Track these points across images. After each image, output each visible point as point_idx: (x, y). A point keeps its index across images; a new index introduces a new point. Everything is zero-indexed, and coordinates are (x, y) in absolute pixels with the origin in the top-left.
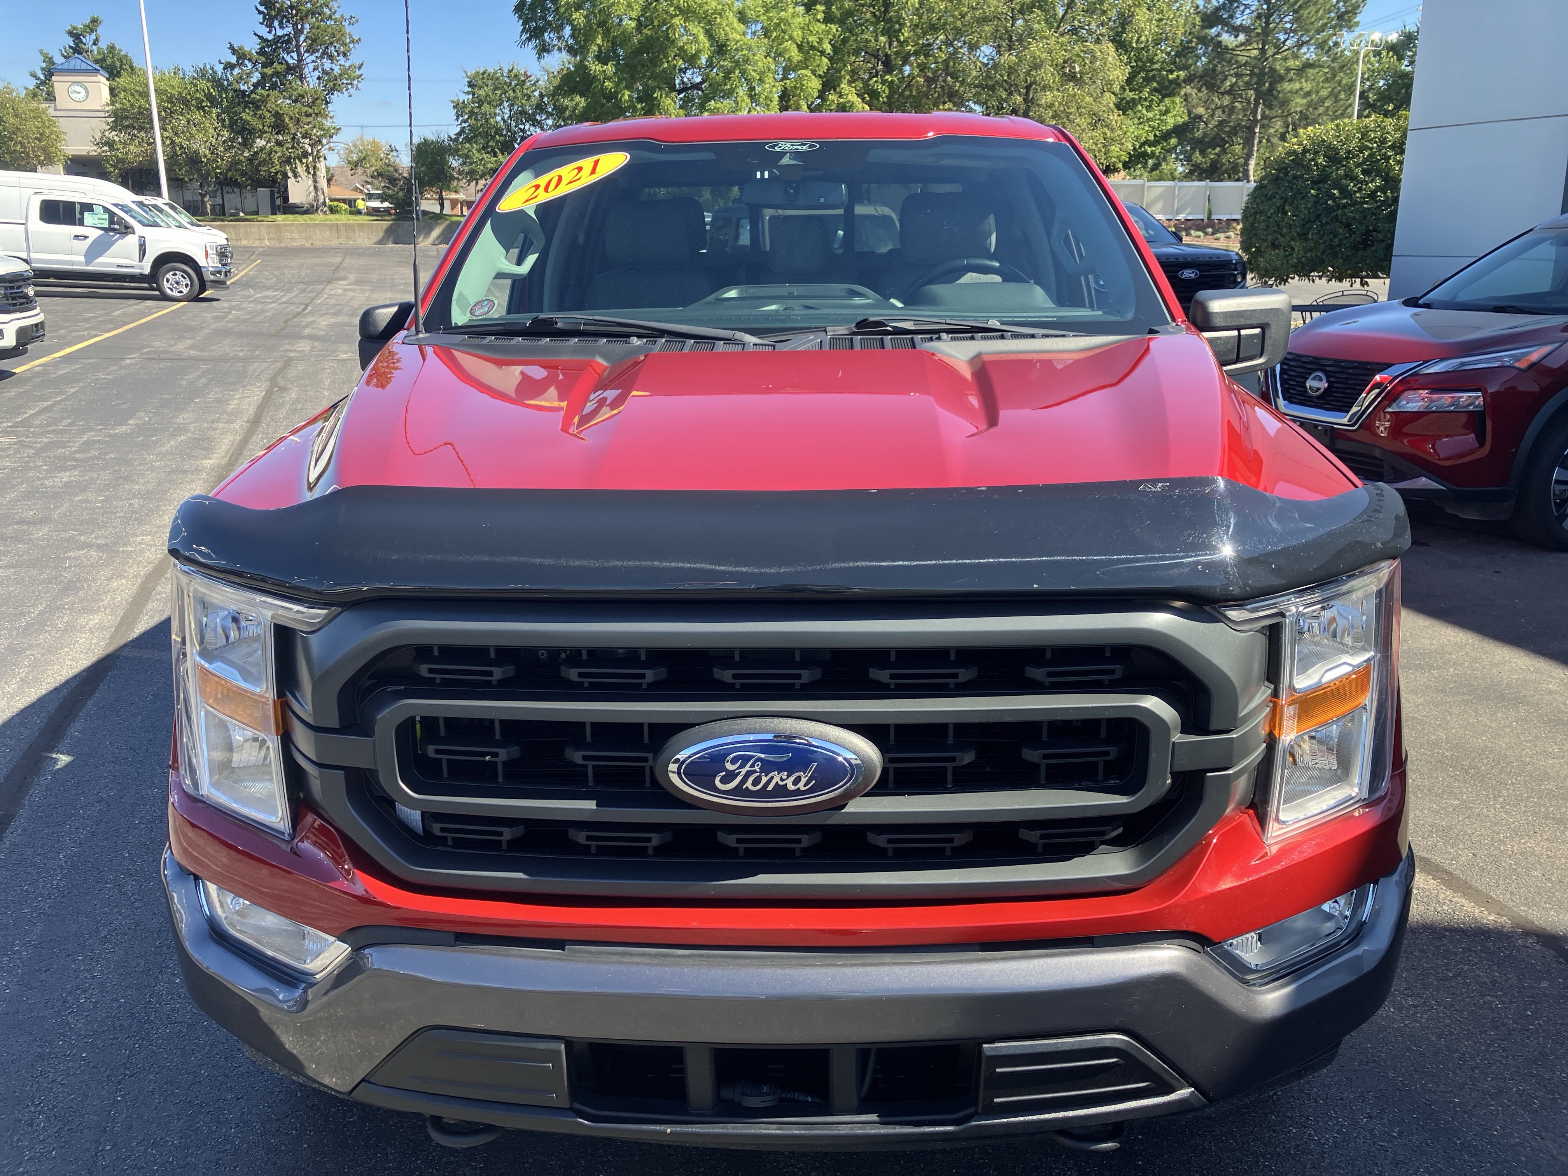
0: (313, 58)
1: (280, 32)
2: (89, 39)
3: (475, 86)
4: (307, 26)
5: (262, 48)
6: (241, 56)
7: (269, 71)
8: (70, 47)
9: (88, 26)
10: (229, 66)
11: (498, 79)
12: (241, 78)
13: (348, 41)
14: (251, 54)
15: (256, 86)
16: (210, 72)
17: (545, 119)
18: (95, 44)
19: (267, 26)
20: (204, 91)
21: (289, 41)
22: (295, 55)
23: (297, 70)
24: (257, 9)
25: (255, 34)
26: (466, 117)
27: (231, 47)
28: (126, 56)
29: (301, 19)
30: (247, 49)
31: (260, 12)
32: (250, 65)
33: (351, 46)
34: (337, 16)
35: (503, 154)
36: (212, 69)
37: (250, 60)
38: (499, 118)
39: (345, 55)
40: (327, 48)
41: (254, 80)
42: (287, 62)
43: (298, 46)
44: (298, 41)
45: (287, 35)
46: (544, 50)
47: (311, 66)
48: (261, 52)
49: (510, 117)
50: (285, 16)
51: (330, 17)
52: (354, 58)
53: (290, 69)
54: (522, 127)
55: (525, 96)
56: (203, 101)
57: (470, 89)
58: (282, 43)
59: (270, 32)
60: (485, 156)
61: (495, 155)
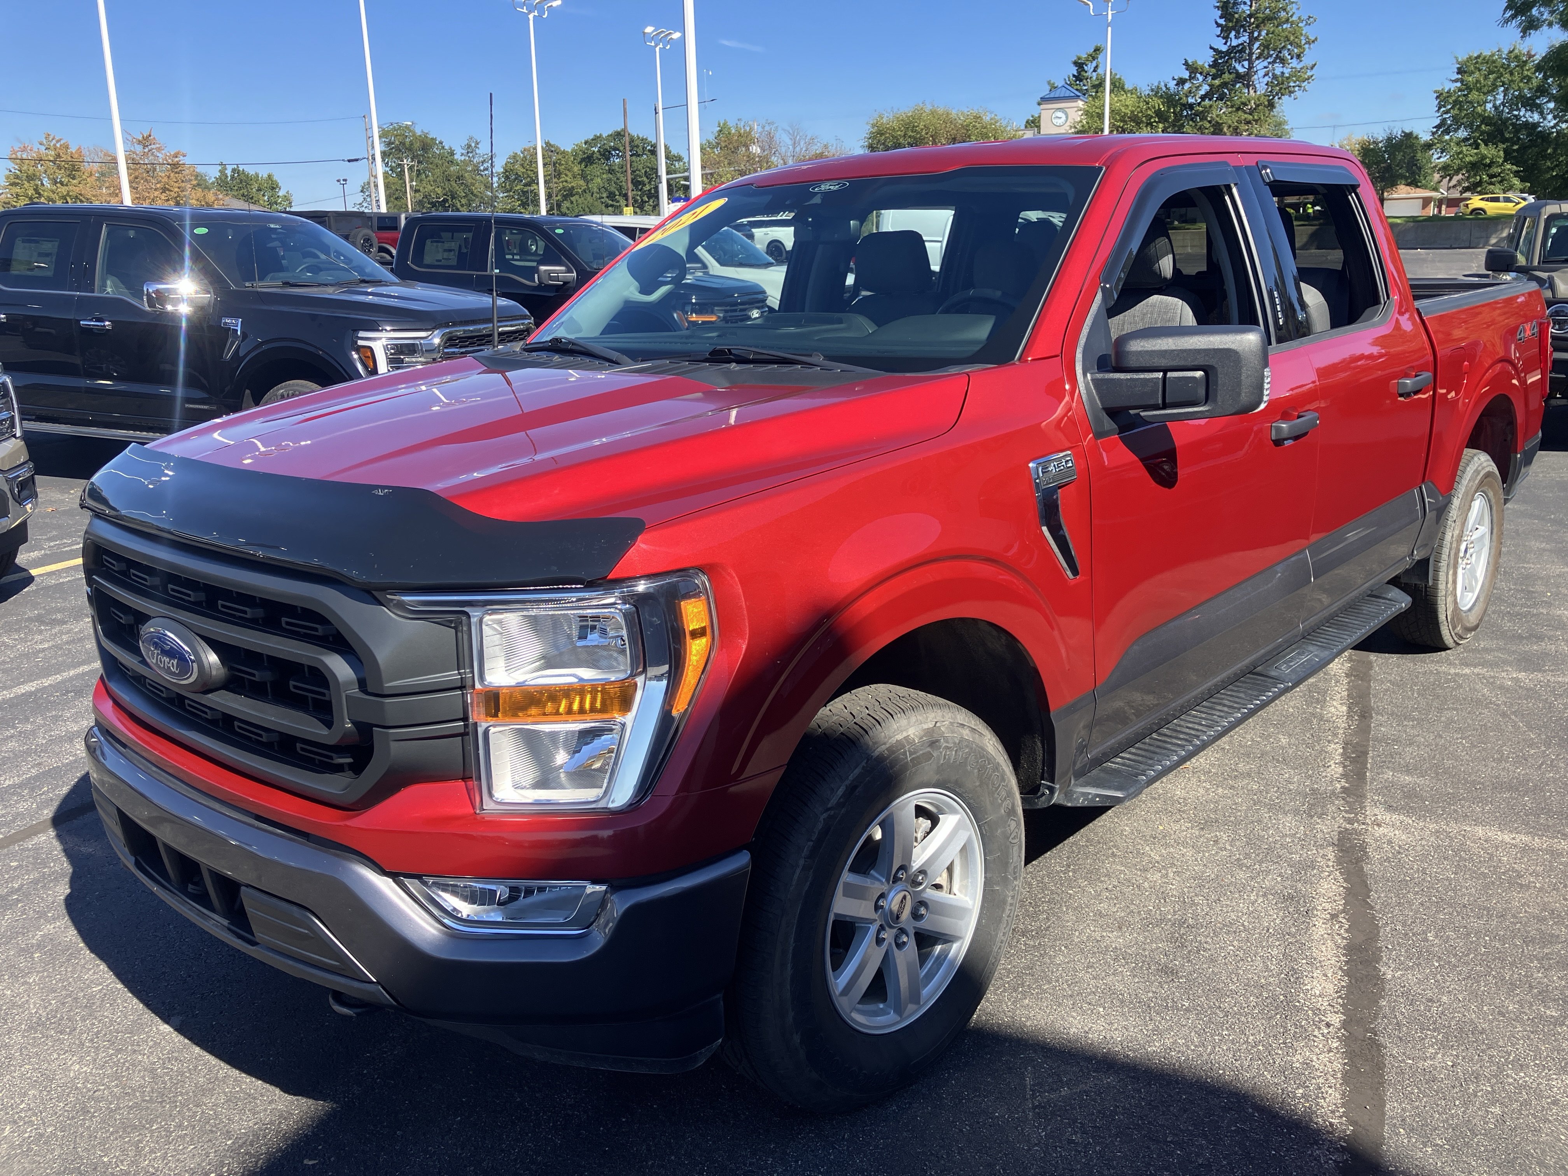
0: (1265, 63)
1: (1235, 43)
2: (1090, 68)
3: (1465, 72)
4: (1264, 33)
5: (1215, 61)
6: (1193, 69)
7: (1217, 82)
8: (1074, 76)
9: (1091, 55)
10: (1181, 82)
11: (1494, 62)
12: (1190, 92)
13: (1303, 42)
14: (1202, 67)
15: (1203, 98)
16: (1164, 89)
17: (1547, 102)
18: (1094, 71)
19: (1223, 38)
20: (1154, 108)
21: (1242, 51)
22: (1246, 64)
23: (1245, 79)
24: (1216, 23)
25: (1211, 48)
26: (1449, 107)
27: (1186, 63)
28: (1120, 79)
29: (1258, 27)
30: (1200, 63)
31: (1218, 25)
32: (1201, 78)
33: (1307, 46)
34: (1294, 18)
35: (1486, 145)
36: (1166, 86)
37: (1201, 73)
38: (1489, 106)
39: (1298, 56)
40: (1280, 52)
41: (1202, 92)
42: (1237, 70)
43: (1251, 54)
44: (1251, 49)
45: (1242, 44)
46: (1531, 25)
47: (1261, 73)
48: (1215, 64)
49: (1503, 104)
50: (1243, 26)
51: (1287, 21)
52: (1307, 61)
53: (1239, 77)
54: (1516, 113)
55: (1524, 78)
56: (1152, 117)
57: (1460, 76)
58: (1236, 53)
59: (1225, 44)
60: (1464, 149)
61: (1477, 148)
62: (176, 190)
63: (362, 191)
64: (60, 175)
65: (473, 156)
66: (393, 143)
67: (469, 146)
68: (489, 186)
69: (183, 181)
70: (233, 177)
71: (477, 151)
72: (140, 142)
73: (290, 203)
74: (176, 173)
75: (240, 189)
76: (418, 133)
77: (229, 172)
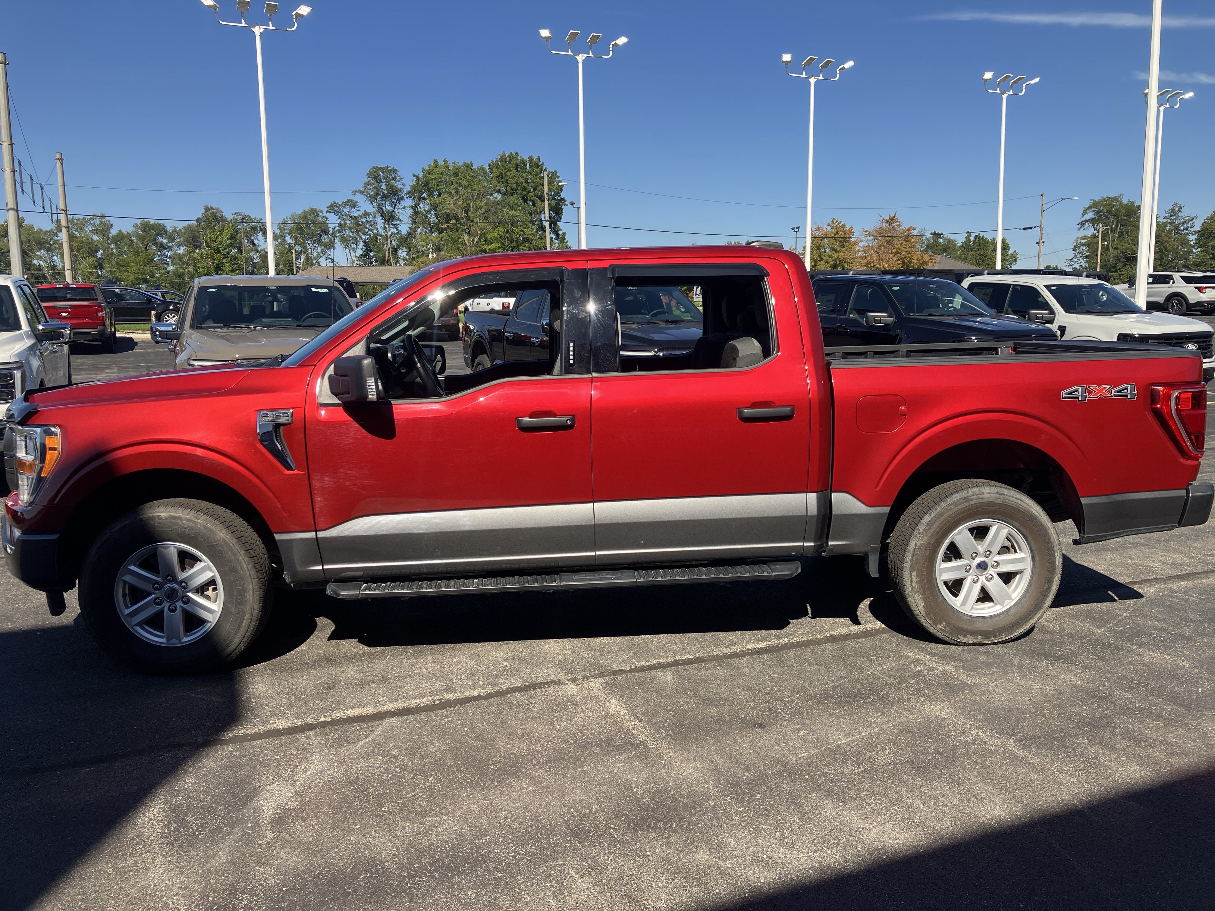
62: (904, 253)
63: (1074, 250)
64: (837, 245)
65: (1175, 219)
66: (1101, 212)
67: (1173, 210)
68: (1185, 242)
69: (910, 247)
70: (974, 241)
71: (1180, 214)
72: (887, 221)
73: (1016, 259)
74: (907, 241)
75: (978, 250)
76: (1125, 201)
77: (972, 238)
